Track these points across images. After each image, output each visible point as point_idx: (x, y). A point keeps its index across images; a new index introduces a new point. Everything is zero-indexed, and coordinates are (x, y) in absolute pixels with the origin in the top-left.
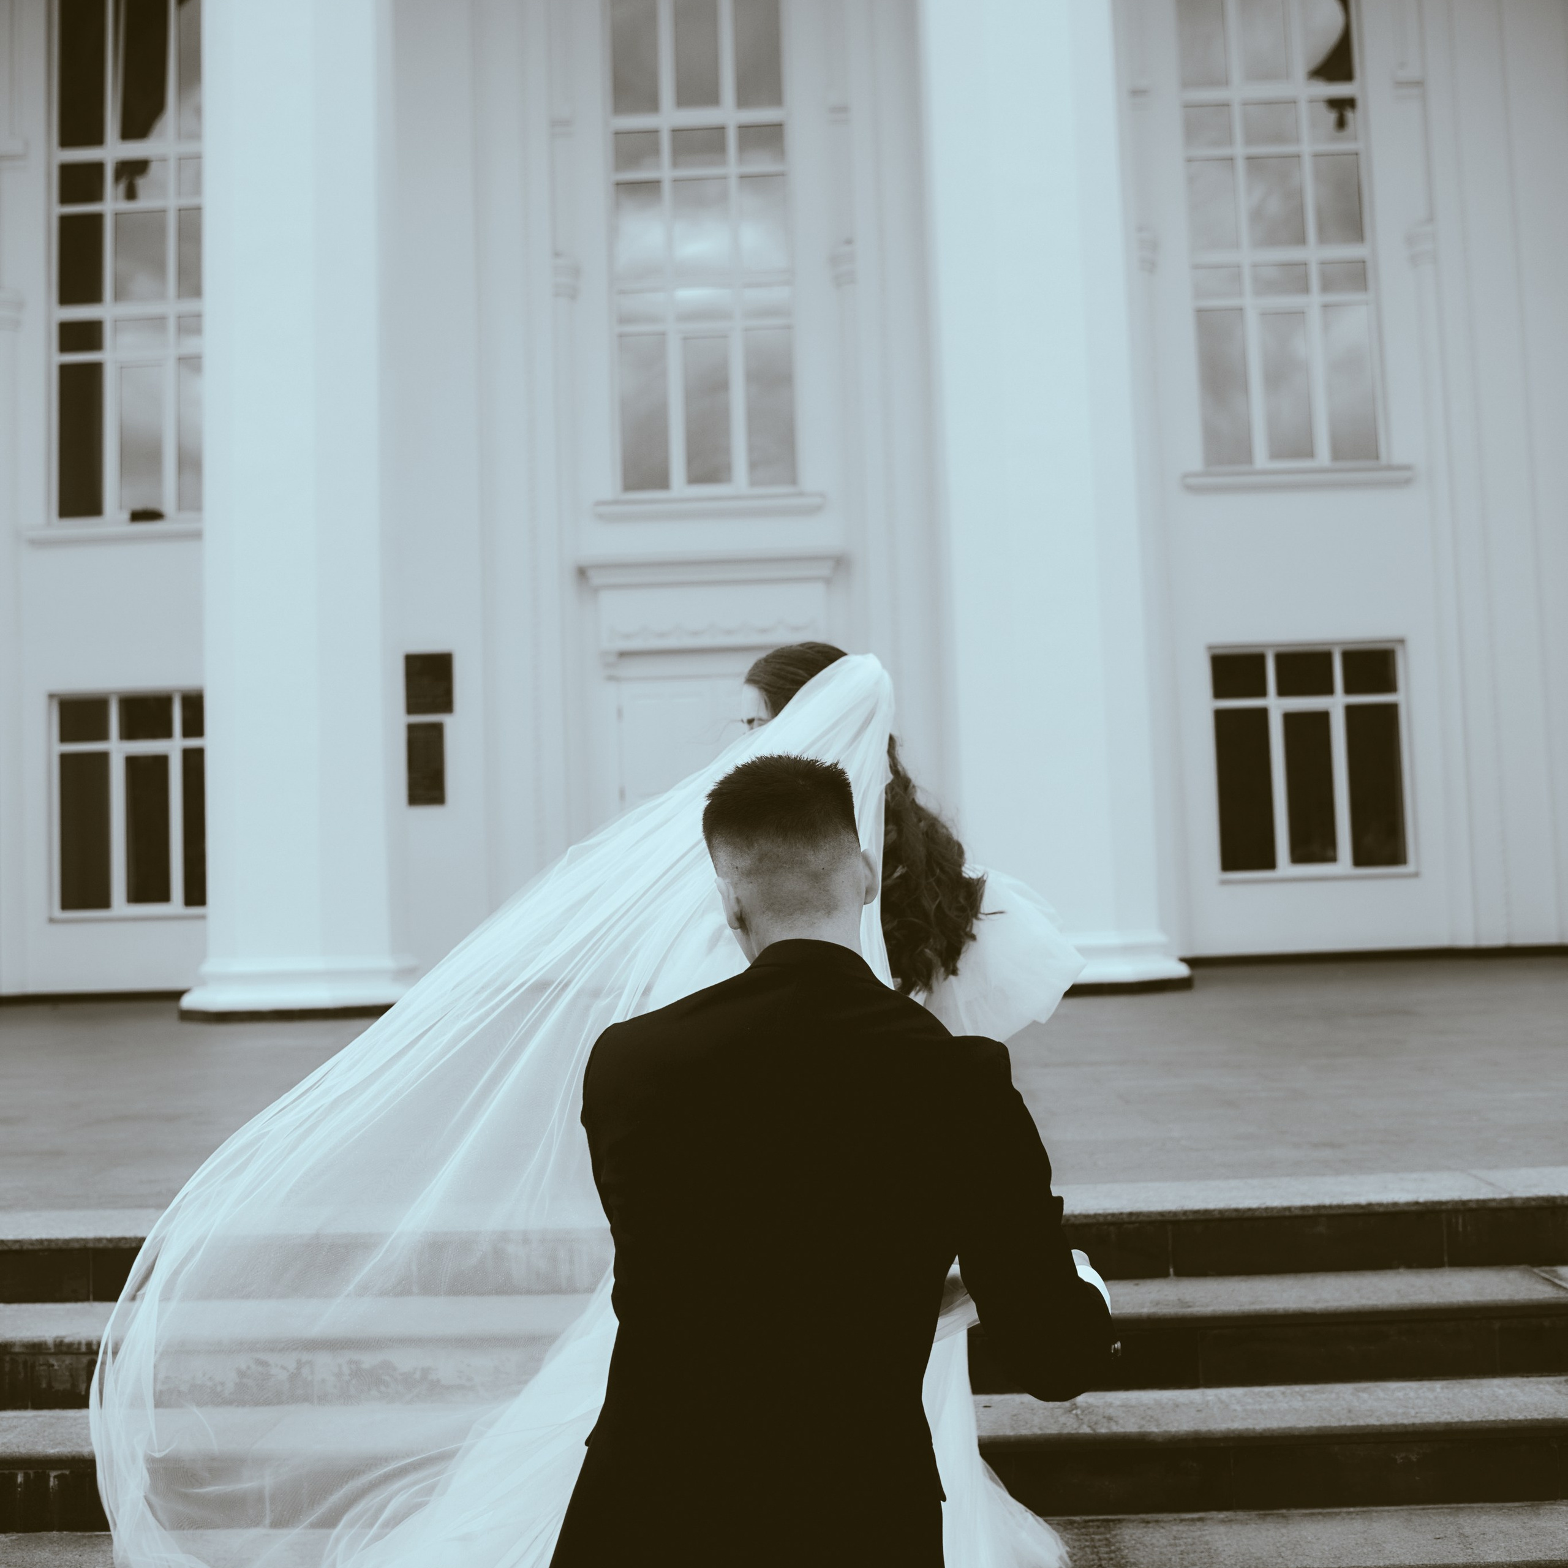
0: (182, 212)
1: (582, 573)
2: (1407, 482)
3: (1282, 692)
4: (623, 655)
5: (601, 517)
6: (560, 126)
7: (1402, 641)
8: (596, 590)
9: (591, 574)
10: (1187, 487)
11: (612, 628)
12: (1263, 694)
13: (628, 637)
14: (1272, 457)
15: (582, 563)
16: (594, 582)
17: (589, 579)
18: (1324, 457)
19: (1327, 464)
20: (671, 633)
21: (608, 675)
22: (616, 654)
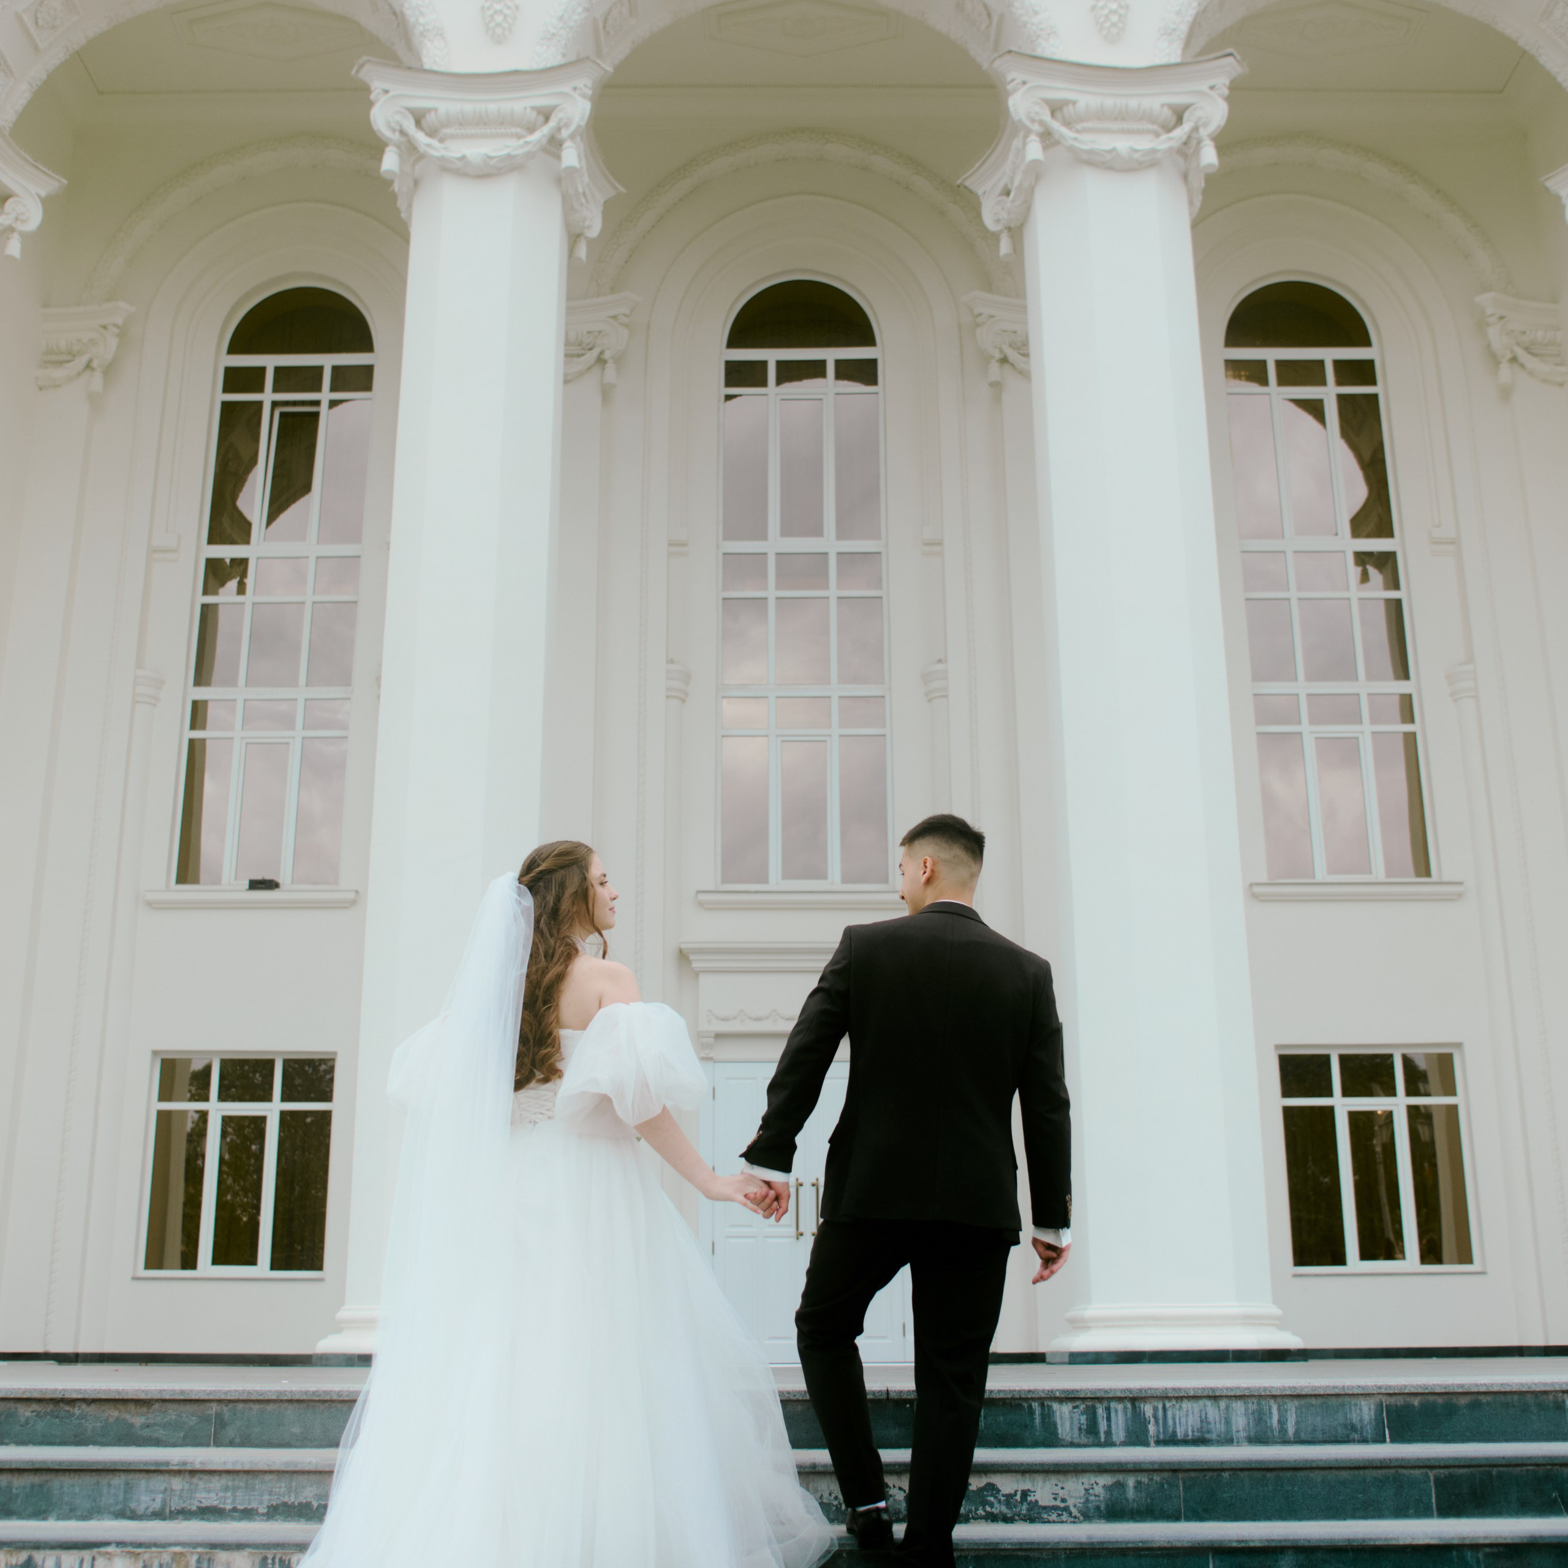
0: (315, 605)
1: (683, 956)
2: (1460, 896)
3: (1346, 1093)
4: (719, 1036)
5: (701, 904)
6: (677, 546)
7: (1459, 1045)
8: (697, 974)
9: (692, 957)
10: (1255, 896)
11: (710, 1011)
12: (1329, 1093)
13: (725, 1019)
14: (1331, 871)
15: (683, 946)
16: (695, 965)
17: (689, 962)
18: (1379, 871)
19: (1382, 877)
20: (767, 1018)
21: (704, 1056)
22: (713, 1035)
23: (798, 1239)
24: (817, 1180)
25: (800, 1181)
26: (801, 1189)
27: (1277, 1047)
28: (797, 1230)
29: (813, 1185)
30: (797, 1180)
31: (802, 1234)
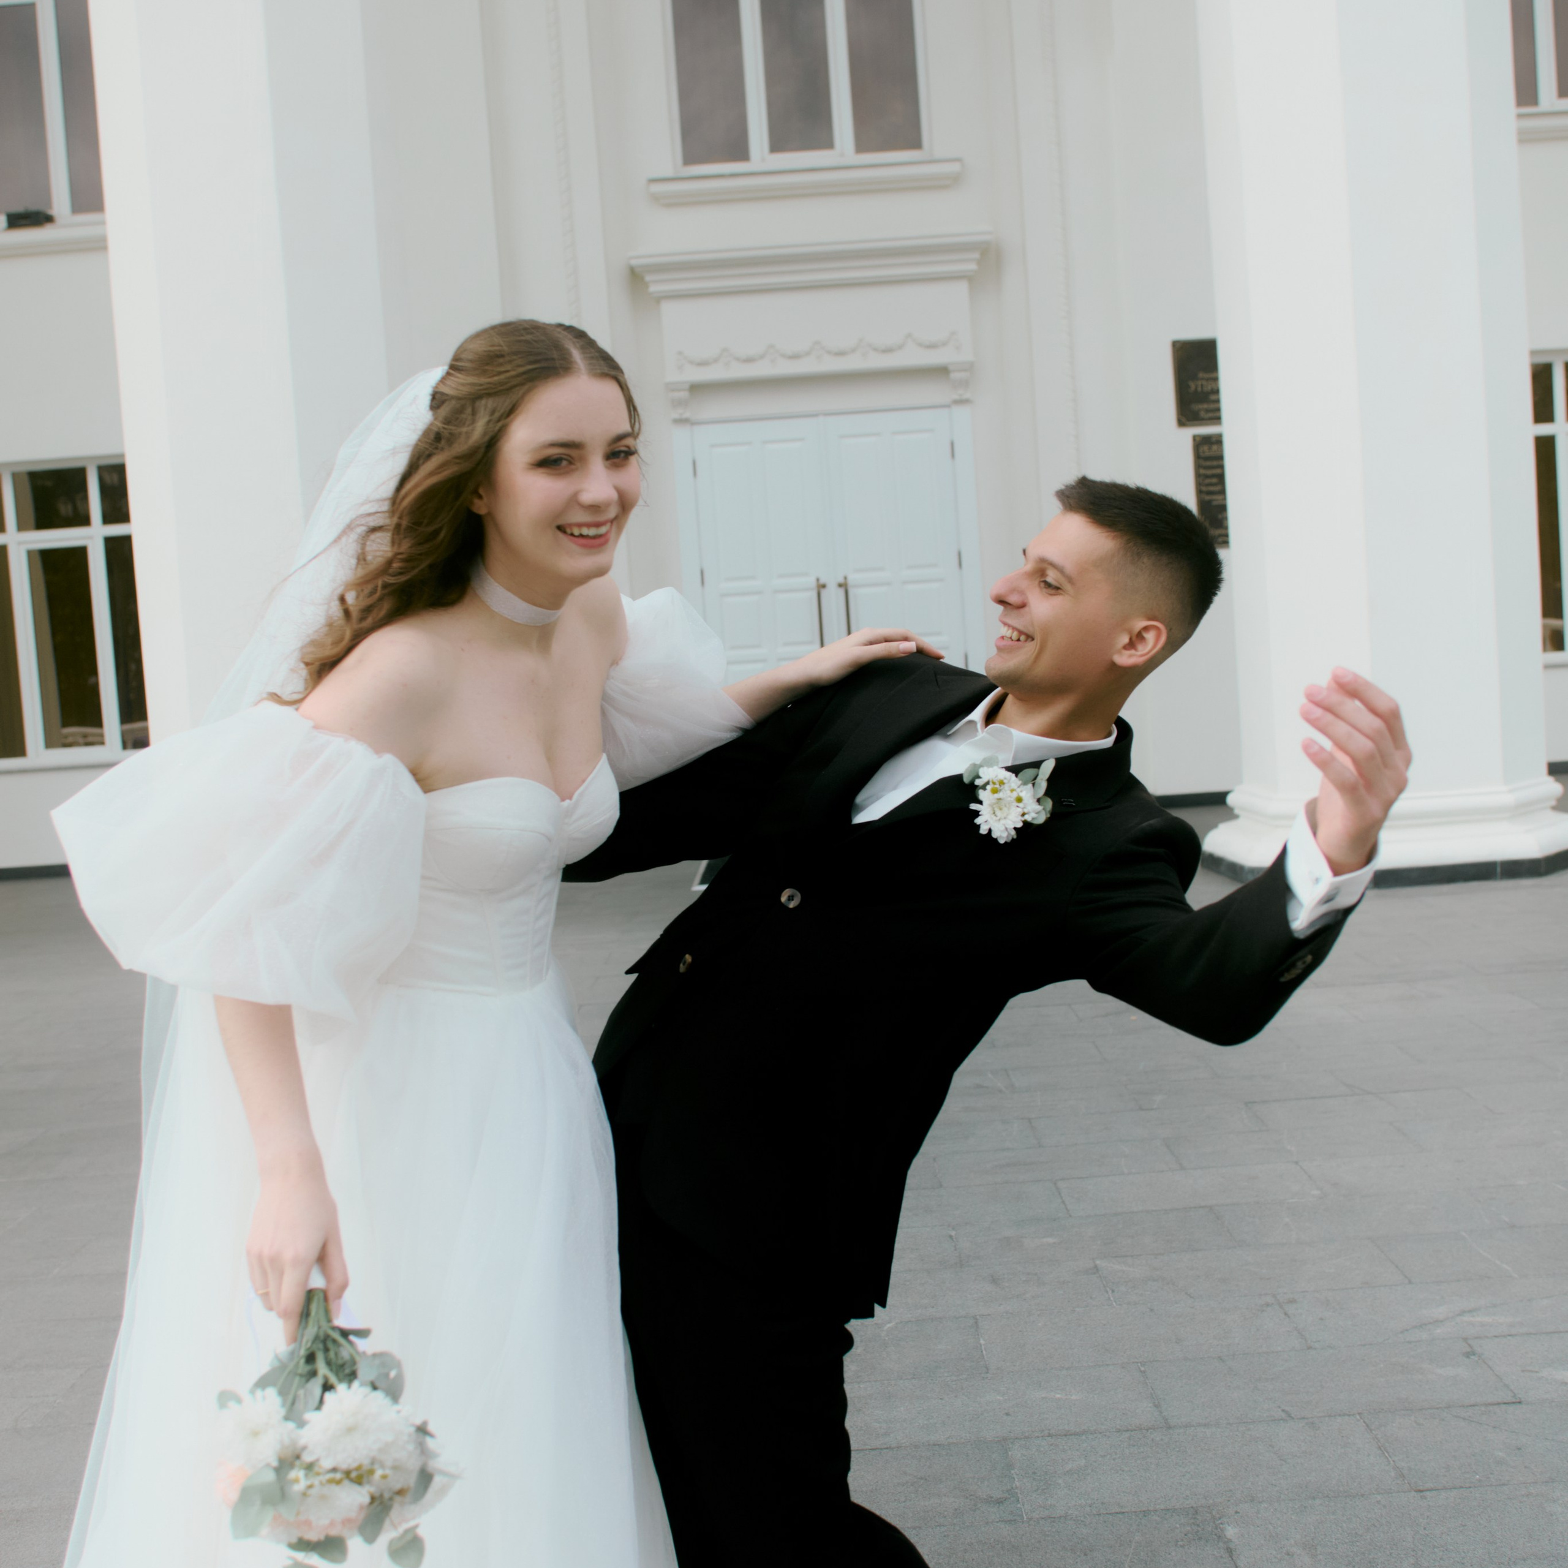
1: (636, 277)
4: (696, 388)
5: (656, 199)
8: (656, 300)
9: (648, 278)
11: (680, 353)
13: (703, 364)
15: (634, 262)
16: (653, 288)
17: (645, 285)
20: (762, 357)
21: (679, 418)
22: (687, 387)
24: (846, 578)
25: (822, 581)
26: (824, 592)
29: (840, 585)
30: (818, 580)
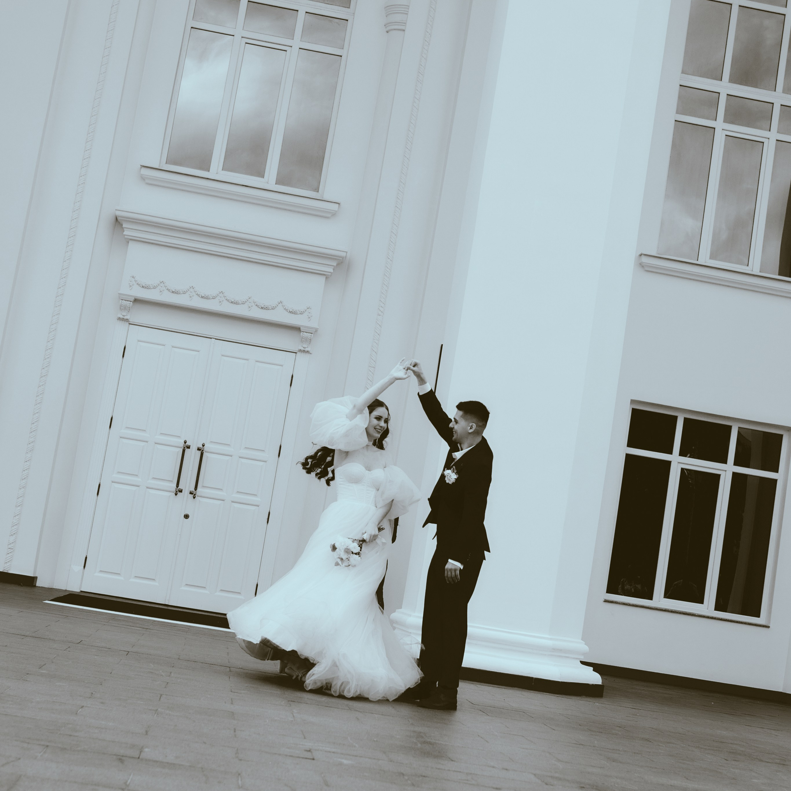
1: (117, 222)
3: (682, 453)
4: (136, 301)
5: (143, 178)
8: (128, 240)
9: (125, 225)
10: (642, 265)
11: (133, 277)
12: (670, 451)
13: (146, 287)
14: (712, 257)
15: (118, 213)
16: (126, 232)
17: (123, 229)
18: (755, 267)
19: (757, 272)
20: (185, 293)
21: (121, 317)
22: (132, 299)
23: (176, 494)
24: (203, 446)
25: (188, 444)
26: (187, 451)
27: (633, 402)
28: (177, 487)
29: (199, 449)
30: (185, 442)
31: (181, 491)
